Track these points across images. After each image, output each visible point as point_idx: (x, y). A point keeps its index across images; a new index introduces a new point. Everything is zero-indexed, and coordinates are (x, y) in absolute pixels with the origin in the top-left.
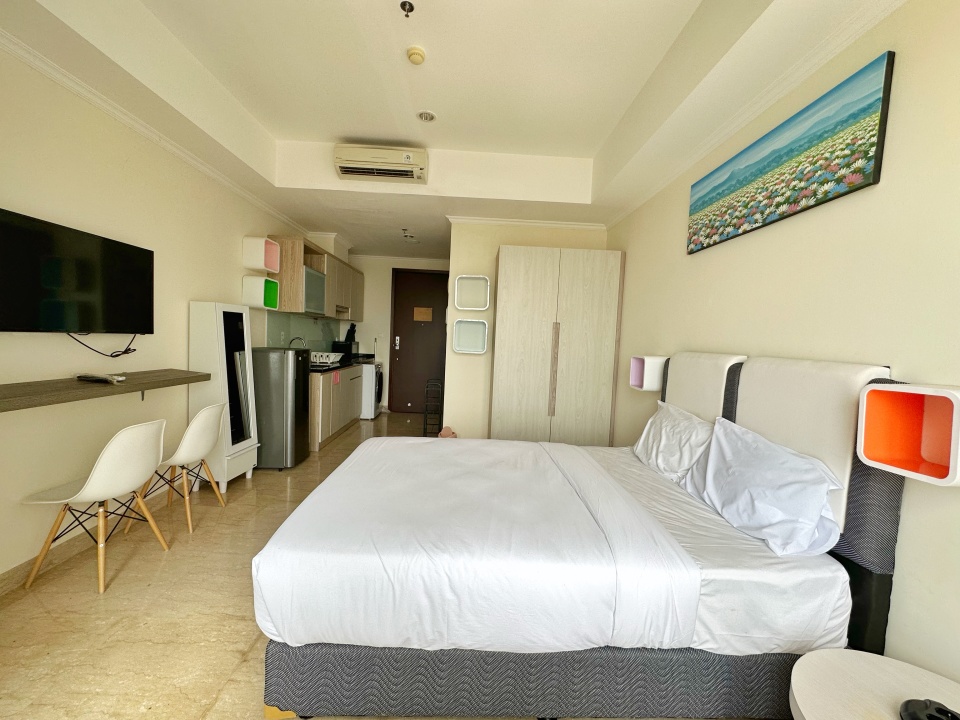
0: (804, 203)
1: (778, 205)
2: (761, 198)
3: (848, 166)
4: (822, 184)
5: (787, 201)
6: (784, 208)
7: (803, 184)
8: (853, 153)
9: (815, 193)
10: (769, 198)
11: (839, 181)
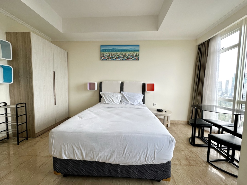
0: (130, 59)
1: (125, 58)
2: (121, 55)
3: (136, 57)
4: (133, 58)
5: (127, 58)
6: (126, 59)
7: (129, 56)
8: (136, 55)
9: (131, 59)
10: (123, 56)
11: (135, 58)
